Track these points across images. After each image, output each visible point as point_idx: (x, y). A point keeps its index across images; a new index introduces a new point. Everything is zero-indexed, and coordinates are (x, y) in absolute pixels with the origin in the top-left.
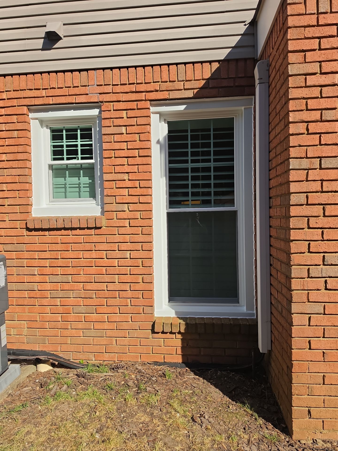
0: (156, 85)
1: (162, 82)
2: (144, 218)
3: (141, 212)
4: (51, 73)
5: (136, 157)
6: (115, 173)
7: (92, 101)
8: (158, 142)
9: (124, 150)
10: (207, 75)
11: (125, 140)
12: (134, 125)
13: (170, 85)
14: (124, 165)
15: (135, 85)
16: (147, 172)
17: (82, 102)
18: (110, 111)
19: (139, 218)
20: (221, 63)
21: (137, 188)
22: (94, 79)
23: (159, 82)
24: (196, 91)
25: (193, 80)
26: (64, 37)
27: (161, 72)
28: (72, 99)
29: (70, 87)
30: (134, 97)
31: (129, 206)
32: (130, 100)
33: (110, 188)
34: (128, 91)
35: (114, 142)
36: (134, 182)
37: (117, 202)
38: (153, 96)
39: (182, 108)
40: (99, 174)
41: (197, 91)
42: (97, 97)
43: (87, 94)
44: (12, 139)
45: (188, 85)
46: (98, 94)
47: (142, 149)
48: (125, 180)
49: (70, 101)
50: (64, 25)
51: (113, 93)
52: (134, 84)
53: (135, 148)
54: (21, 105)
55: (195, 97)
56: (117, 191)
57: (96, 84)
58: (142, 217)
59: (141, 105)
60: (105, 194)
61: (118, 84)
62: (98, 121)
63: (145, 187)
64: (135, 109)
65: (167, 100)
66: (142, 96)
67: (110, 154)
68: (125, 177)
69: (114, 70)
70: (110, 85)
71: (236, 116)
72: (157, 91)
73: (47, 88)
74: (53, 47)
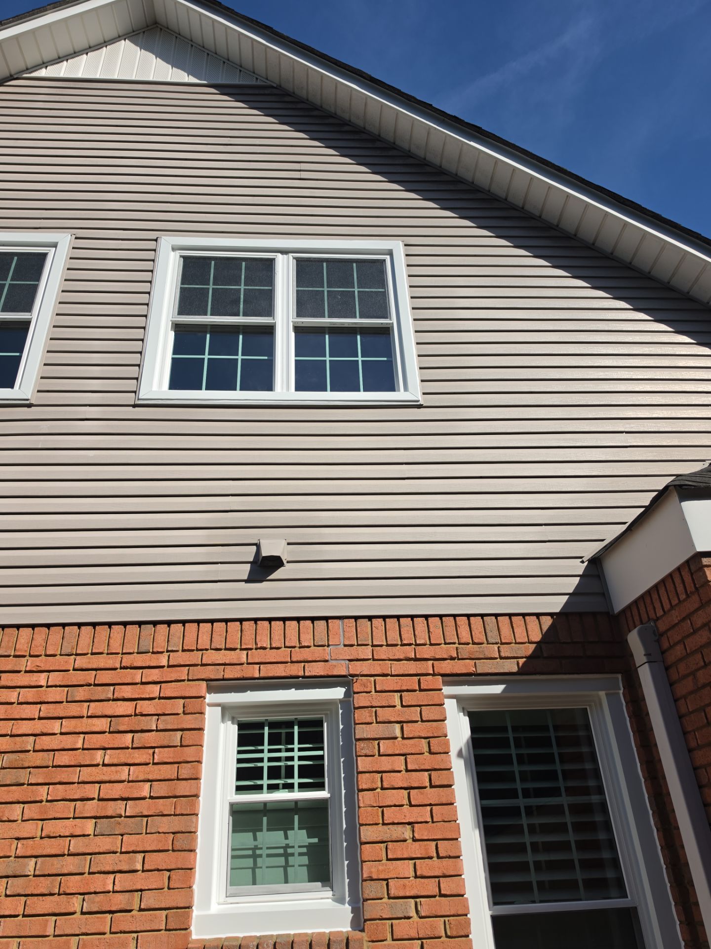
0: (452, 649)
1: (459, 644)
2: (455, 934)
3: (446, 919)
4: (261, 622)
5: (425, 787)
6: (384, 824)
7: (335, 673)
8: (460, 754)
9: (400, 772)
10: (537, 636)
11: (401, 752)
12: (417, 722)
13: (475, 650)
14: (402, 806)
15: (413, 646)
16: (450, 821)
17: (317, 674)
18: (370, 692)
19: (444, 935)
20: (555, 617)
21: (431, 858)
22: (340, 635)
23: (454, 643)
24: (521, 661)
25: (513, 643)
26: (288, 562)
27: (458, 627)
28: (298, 670)
29: (294, 647)
30: (412, 667)
31: (419, 904)
32: (406, 673)
33: (375, 861)
34: (402, 657)
35: (380, 755)
36: (425, 846)
37: (392, 895)
38: (447, 667)
39: (498, 689)
40: (344, 826)
41: (523, 662)
42: (344, 666)
43: (327, 661)
44: (170, 749)
45: (506, 651)
46: (347, 662)
47: (435, 770)
48: (405, 841)
49: (294, 673)
50: (289, 544)
51: (374, 660)
52: (410, 645)
53: (422, 767)
54: (195, 678)
55: (522, 671)
56: (392, 868)
57: (342, 644)
58: (449, 933)
59: (426, 682)
60: (365, 876)
61: (383, 644)
62: (341, 711)
63: (450, 857)
64: (415, 691)
65: (472, 676)
66: (428, 667)
67: (372, 782)
68: (405, 833)
69: (375, 619)
70: (368, 645)
71: (590, 706)
72: (452, 659)
73: (251, 647)
74: (268, 578)
